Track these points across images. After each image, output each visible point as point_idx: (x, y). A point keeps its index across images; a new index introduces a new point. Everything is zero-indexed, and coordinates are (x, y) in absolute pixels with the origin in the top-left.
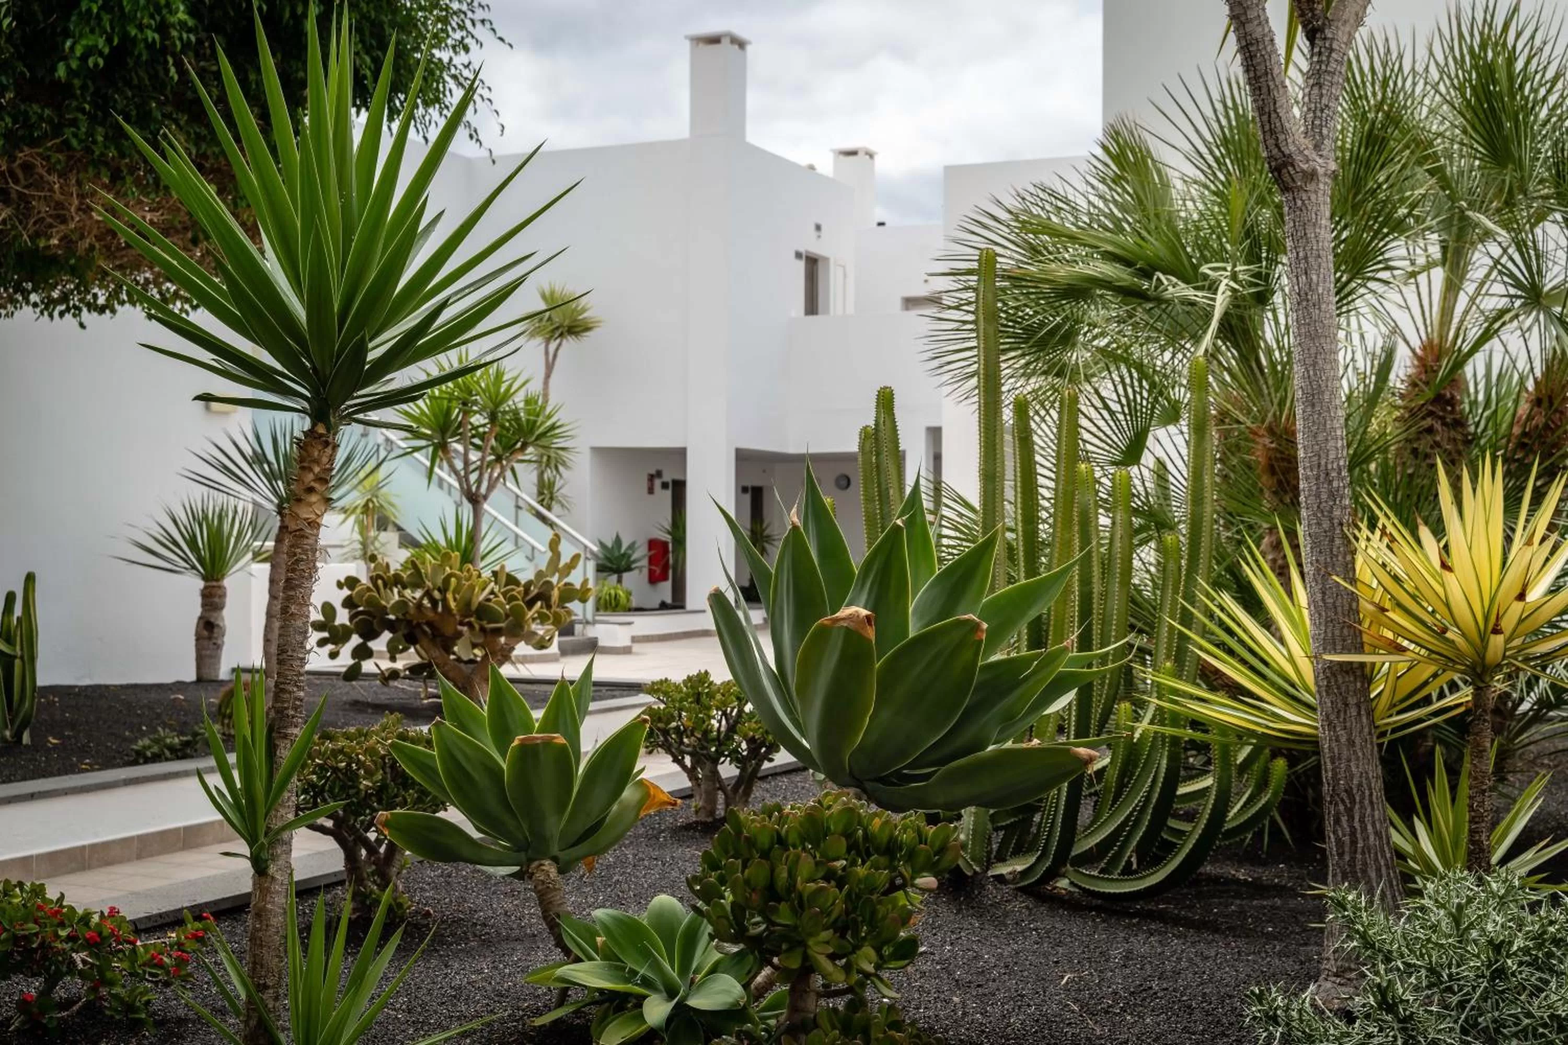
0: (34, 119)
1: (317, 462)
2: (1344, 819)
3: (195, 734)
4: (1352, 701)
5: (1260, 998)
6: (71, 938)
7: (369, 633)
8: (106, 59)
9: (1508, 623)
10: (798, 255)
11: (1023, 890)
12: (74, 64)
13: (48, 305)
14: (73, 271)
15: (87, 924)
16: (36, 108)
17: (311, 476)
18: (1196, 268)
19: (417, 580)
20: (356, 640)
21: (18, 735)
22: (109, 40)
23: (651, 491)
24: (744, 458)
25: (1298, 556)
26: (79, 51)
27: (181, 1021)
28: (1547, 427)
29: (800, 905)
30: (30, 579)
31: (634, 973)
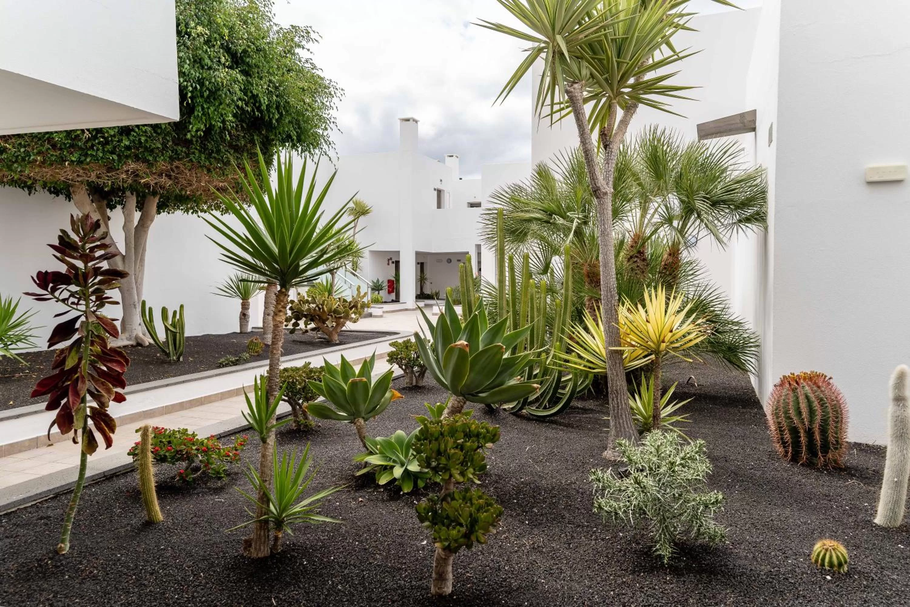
0: (179, 152)
1: (282, 301)
2: (615, 399)
3: (240, 357)
4: (618, 362)
5: (594, 473)
6: (196, 449)
7: (298, 318)
8: (204, 132)
9: (667, 339)
10: (435, 189)
11: (512, 413)
12: (193, 134)
13: (187, 211)
14: (195, 201)
15: (203, 444)
16: (180, 147)
17: (280, 306)
18: (565, 213)
19: (314, 302)
20: (293, 321)
21: (178, 359)
22: (205, 125)
23: (388, 264)
24: (418, 254)
25: (600, 314)
26: (194, 129)
27: (236, 474)
28: (672, 262)
29: (449, 458)
30: (182, 307)
31: (391, 459)
